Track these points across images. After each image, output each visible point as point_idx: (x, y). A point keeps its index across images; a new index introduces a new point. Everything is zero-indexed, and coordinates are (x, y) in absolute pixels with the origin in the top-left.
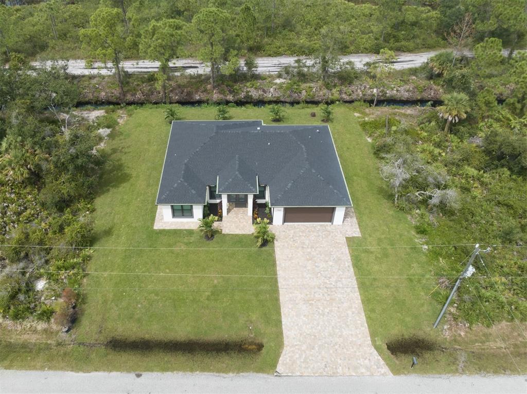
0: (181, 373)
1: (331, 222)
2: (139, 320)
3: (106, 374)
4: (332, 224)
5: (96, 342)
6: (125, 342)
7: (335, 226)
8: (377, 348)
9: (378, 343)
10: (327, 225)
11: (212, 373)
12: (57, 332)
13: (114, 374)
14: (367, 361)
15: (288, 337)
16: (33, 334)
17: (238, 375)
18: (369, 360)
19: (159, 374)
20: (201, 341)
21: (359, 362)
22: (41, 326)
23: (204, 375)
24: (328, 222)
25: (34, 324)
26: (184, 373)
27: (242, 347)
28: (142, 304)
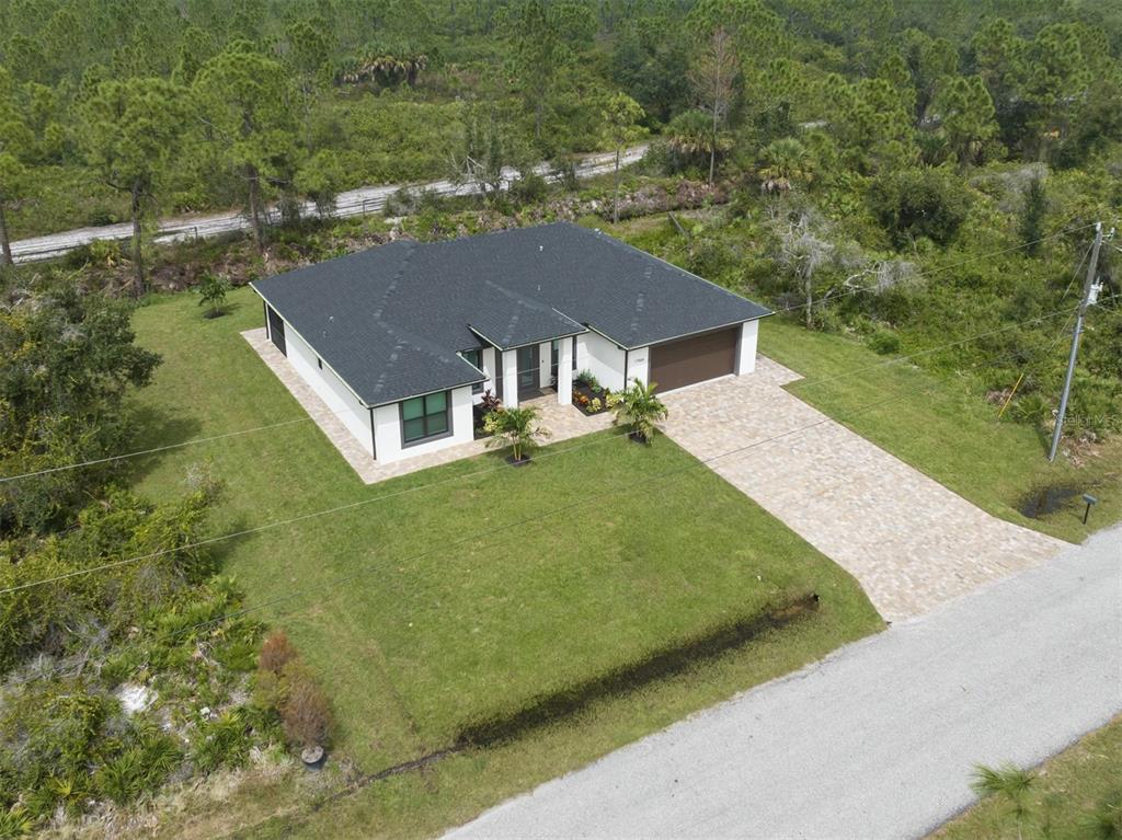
0: (704, 713)
1: (732, 372)
2: (500, 661)
3: (523, 799)
4: (737, 374)
5: (425, 754)
6: (498, 722)
7: (745, 376)
8: (1006, 517)
9: (1000, 510)
10: (730, 379)
11: (769, 683)
12: (288, 778)
13: (543, 790)
14: (1013, 542)
15: (847, 562)
16: (208, 817)
17: (823, 661)
18: (1014, 538)
19: (657, 736)
20: (680, 644)
21: (1002, 548)
22: (223, 786)
23: (757, 691)
24: (727, 374)
25: (198, 789)
26: (711, 710)
27: (775, 617)
28: (478, 624)
